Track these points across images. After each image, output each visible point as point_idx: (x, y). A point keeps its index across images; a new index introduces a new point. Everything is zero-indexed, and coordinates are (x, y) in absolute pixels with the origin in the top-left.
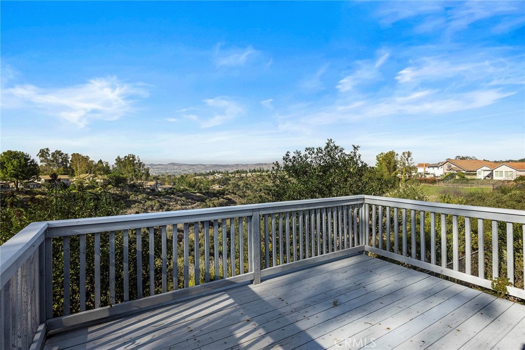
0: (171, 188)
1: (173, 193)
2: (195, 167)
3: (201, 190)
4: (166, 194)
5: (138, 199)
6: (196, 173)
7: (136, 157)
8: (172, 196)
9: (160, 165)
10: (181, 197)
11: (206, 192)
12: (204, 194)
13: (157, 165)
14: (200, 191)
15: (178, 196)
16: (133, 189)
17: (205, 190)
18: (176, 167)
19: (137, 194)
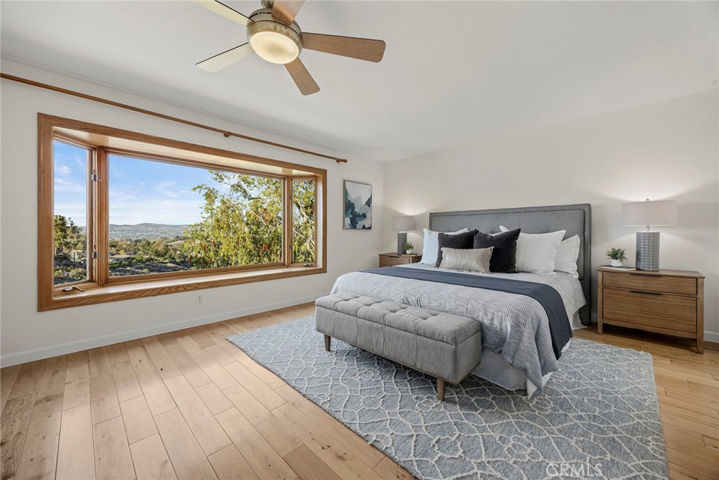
0: (129, 258)
1: (130, 265)
2: (178, 229)
3: (173, 258)
4: (119, 266)
5: (68, 275)
6: (178, 237)
7: (67, 219)
8: (128, 268)
9: (125, 225)
10: (142, 268)
11: (181, 261)
12: (178, 264)
13: (120, 226)
14: (173, 260)
15: (138, 268)
16: (61, 262)
17: (180, 258)
18: (150, 229)
19: (69, 268)
